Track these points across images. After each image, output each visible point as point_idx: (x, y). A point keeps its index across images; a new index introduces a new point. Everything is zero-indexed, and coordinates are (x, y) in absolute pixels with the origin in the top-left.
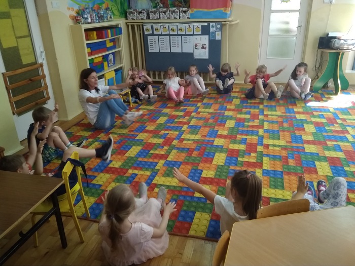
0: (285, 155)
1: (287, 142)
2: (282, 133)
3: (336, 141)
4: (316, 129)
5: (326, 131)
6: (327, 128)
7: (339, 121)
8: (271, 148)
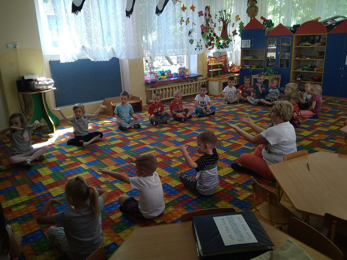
0: (34, 210)
1: (29, 195)
2: (19, 188)
3: (76, 174)
4: (51, 170)
5: (62, 168)
6: (61, 165)
7: (68, 155)
8: (14, 210)
